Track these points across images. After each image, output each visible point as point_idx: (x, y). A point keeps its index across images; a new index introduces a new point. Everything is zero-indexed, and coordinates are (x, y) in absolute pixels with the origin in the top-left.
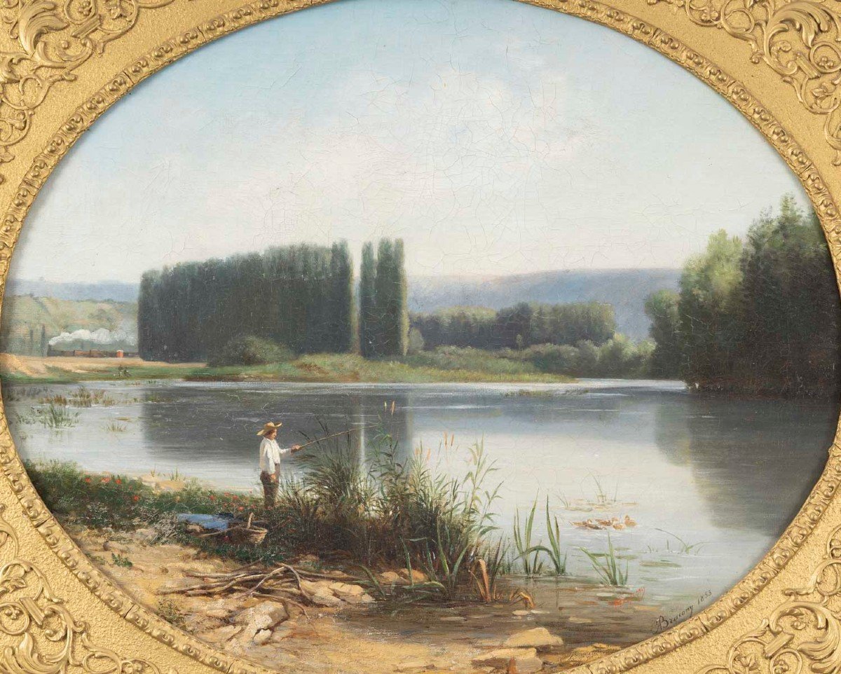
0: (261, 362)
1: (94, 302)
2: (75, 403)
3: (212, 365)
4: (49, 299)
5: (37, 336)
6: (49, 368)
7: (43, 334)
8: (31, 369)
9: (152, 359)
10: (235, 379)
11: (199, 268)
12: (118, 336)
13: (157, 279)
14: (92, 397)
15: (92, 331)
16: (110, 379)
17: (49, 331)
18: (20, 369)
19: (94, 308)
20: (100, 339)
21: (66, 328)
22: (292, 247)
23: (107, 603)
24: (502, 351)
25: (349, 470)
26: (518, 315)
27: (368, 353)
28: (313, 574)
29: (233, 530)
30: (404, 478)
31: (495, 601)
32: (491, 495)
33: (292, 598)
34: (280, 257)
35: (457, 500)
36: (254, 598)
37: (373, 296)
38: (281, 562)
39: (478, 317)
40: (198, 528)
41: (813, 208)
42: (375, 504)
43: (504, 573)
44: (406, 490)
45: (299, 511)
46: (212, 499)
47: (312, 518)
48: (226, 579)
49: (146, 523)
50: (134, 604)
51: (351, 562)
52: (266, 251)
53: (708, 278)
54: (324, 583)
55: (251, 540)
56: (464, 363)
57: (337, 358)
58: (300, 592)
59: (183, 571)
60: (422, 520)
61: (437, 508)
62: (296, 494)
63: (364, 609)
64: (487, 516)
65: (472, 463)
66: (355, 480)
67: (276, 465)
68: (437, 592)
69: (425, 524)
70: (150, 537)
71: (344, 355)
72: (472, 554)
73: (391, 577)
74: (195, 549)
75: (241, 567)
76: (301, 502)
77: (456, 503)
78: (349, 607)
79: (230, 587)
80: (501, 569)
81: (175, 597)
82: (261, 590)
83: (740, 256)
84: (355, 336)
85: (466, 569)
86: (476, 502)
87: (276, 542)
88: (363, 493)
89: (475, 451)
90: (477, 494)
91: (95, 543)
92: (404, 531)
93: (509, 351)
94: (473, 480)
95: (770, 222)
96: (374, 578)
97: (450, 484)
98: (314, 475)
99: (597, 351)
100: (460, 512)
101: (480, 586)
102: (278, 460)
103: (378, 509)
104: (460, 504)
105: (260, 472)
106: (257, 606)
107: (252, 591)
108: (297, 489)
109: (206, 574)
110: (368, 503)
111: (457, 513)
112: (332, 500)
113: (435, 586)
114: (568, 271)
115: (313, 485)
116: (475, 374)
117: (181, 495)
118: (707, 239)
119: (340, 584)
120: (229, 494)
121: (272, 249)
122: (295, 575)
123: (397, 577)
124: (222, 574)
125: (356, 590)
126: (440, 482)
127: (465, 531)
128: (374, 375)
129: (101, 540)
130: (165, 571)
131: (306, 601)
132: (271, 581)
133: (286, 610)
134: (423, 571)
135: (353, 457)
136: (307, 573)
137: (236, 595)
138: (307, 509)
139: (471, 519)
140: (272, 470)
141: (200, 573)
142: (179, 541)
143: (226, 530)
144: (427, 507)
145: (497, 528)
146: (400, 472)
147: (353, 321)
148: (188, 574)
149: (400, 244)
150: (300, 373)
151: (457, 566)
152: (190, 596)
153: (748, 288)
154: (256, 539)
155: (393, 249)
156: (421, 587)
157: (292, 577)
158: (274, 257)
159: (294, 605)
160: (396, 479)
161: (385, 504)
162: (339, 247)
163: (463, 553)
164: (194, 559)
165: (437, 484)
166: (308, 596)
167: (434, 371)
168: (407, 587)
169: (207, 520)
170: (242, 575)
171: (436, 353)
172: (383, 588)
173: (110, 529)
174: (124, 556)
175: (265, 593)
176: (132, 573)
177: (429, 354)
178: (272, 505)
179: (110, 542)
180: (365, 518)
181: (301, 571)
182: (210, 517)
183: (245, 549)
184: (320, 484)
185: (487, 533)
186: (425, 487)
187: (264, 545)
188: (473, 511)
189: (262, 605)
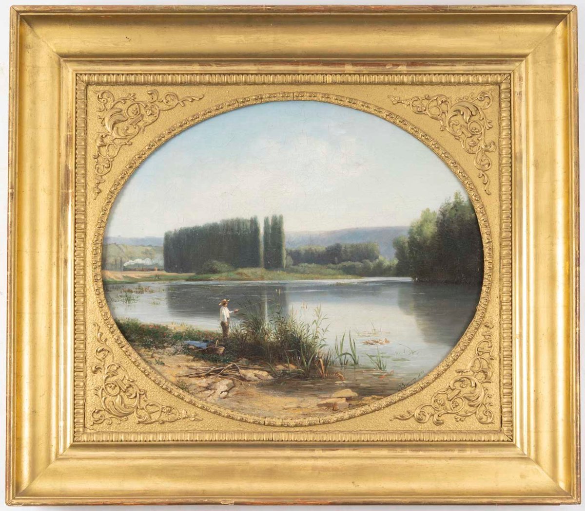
0: (219, 272)
1: (144, 246)
2: (136, 292)
3: (198, 274)
4: (123, 245)
5: (119, 262)
6: (124, 277)
7: (121, 261)
8: (116, 277)
9: (170, 272)
10: (208, 280)
11: (191, 230)
12: (155, 261)
13: (172, 235)
14: (144, 289)
15: (143, 259)
16: (152, 281)
17: (124, 259)
18: (111, 277)
19: (143, 249)
20: (147, 263)
21: (132, 258)
22: (232, 220)
23: (154, 381)
24: (328, 266)
25: (260, 320)
26: (335, 249)
27: (268, 267)
28: (245, 367)
29: (209, 348)
30: (285, 323)
31: (327, 378)
32: (324, 330)
33: (236, 378)
34: (227, 224)
35: (309, 332)
36: (220, 378)
37: (269, 241)
38: (231, 362)
39: (317, 250)
40: (193, 347)
41: (469, 197)
42: (272, 335)
43: (331, 365)
44: (286, 328)
45: (238, 339)
46: (199, 334)
47: (244, 342)
48: (207, 369)
49: (170, 346)
50: (166, 381)
51: (263, 361)
52: (220, 221)
53: (421, 231)
54: (250, 371)
55: (217, 352)
56: (311, 271)
57: (253, 270)
58: (240, 375)
59: (187, 366)
60: (293, 342)
61: (300, 336)
62: (237, 331)
63: (268, 382)
64: (323, 340)
65: (316, 317)
66: (263, 324)
67: (227, 318)
68: (301, 374)
69: (295, 343)
70: (172, 352)
71: (257, 268)
72: (316, 357)
73: (280, 367)
74: (192, 357)
75: (213, 364)
76: (239, 335)
77: (309, 334)
78: (262, 381)
79: (209, 373)
80: (329, 363)
81: (184, 378)
82: (223, 374)
83: (436, 220)
84: (262, 260)
85: (314, 363)
86: (318, 334)
87: (228, 353)
88: (267, 330)
89: (317, 310)
90: (319, 330)
91: (148, 355)
92: (286, 347)
93: (331, 265)
94: (316, 323)
95: (449, 204)
96: (273, 368)
97: (306, 326)
98: (245, 322)
99: (372, 265)
100: (311, 338)
101: (320, 371)
102: (228, 316)
103: (274, 337)
104: (311, 334)
105: (221, 322)
106: (221, 381)
107: (218, 375)
108: (237, 329)
109: (197, 368)
110: (269, 335)
111: (309, 338)
112: (253, 334)
113: (300, 371)
114: (357, 228)
115: (244, 327)
116: (316, 276)
117: (185, 332)
118: (421, 212)
119: (258, 371)
120: (207, 332)
121: (223, 220)
122: (238, 368)
123: (283, 367)
124: (205, 368)
125: (265, 374)
126: (302, 325)
127: (313, 346)
128: (270, 277)
129: (150, 353)
130: (179, 366)
131: (243, 379)
132: (227, 370)
133: (234, 382)
134: (295, 364)
135: (262, 314)
136: (243, 366)
137: (211, 377)
138: (242, 338)
139: (316, 341)
140: (226, 321)
141: (195, 367)
142: (185, 353)
143: (206, 348)
144: (296, 336)
145: (327, 345)
146: (283, 320)
147: (261, 253)
148: (190, 368)
149: (281, 217)
150: (237, 277)
151: (310, 362)
152: (191, 377)
153: (440, 235)
154: (219, 351)
155: (278, 220)
156: (294, 371)
157: (236, 368)
158: (224, 224)
159: (237, 381)
160: (282, 324)
161: (277, 335)
162: (254, 219)
163: (313, 356)
164: (192, 361)
165: (300, 326)
166: (244, 377)
167: (298, 275)
168: (288, 372)
169: (197, 344)
170: (213, 368)
171: (299, 266)
172: (277, 372)
173: (154, 348)
174: (161, 360)
175: (224, 376)
176: (165, 368)
177: (296, 267)
178: (226, 336)
179: (154, 354)
180: (268, 341)
181: (240, 366)
182: (199, 342)
183: (215, 356)
184: (247, 327)
185: (323, 348)
186: (295, 327)
187: (223, 354)
188: (317, 338)
189: (223, 381)
